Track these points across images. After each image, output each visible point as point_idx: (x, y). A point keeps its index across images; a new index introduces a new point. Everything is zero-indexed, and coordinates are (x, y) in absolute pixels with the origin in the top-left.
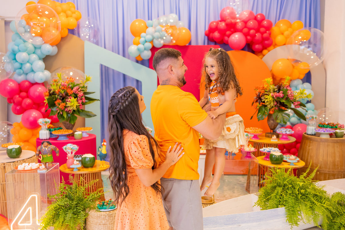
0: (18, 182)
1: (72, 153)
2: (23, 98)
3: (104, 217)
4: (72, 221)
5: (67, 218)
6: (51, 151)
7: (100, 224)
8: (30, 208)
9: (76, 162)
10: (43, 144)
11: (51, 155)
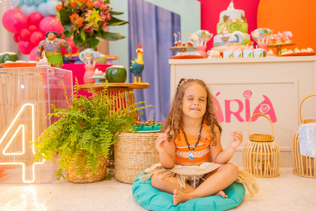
0: (11, 104)
1: (92, 63)
2: (32, 32)
3: (147, 140)
4: (91, 146)
5: (83, 141)
6: (59, 47)
7: (139, 153)
8: (22, 126)
9: (98, 72)
10: (47, 37)
11: (59, 53)
